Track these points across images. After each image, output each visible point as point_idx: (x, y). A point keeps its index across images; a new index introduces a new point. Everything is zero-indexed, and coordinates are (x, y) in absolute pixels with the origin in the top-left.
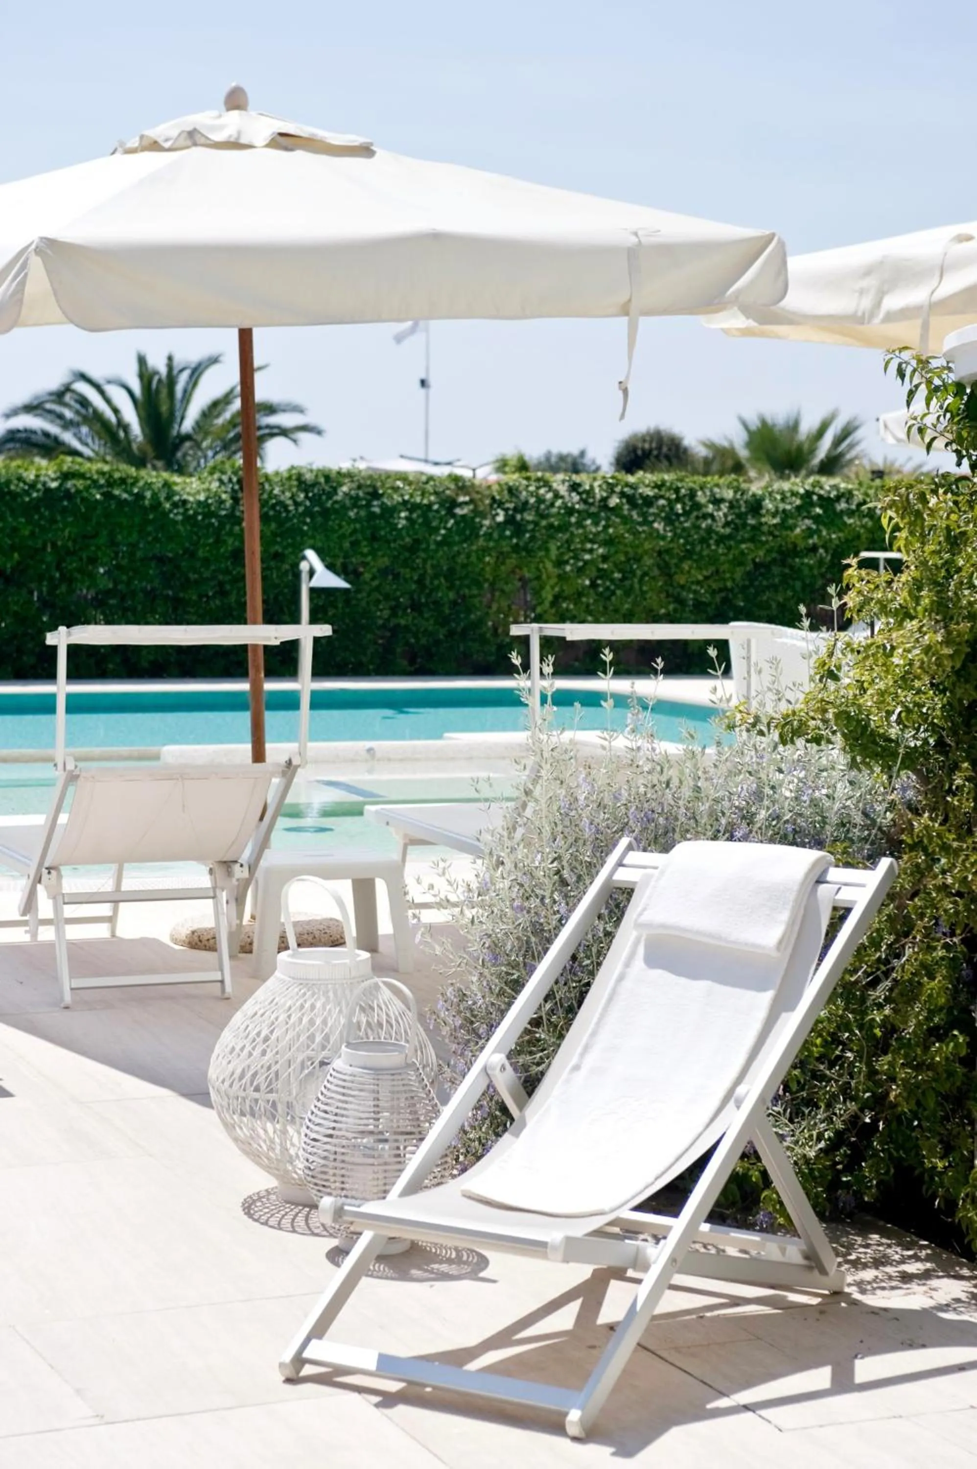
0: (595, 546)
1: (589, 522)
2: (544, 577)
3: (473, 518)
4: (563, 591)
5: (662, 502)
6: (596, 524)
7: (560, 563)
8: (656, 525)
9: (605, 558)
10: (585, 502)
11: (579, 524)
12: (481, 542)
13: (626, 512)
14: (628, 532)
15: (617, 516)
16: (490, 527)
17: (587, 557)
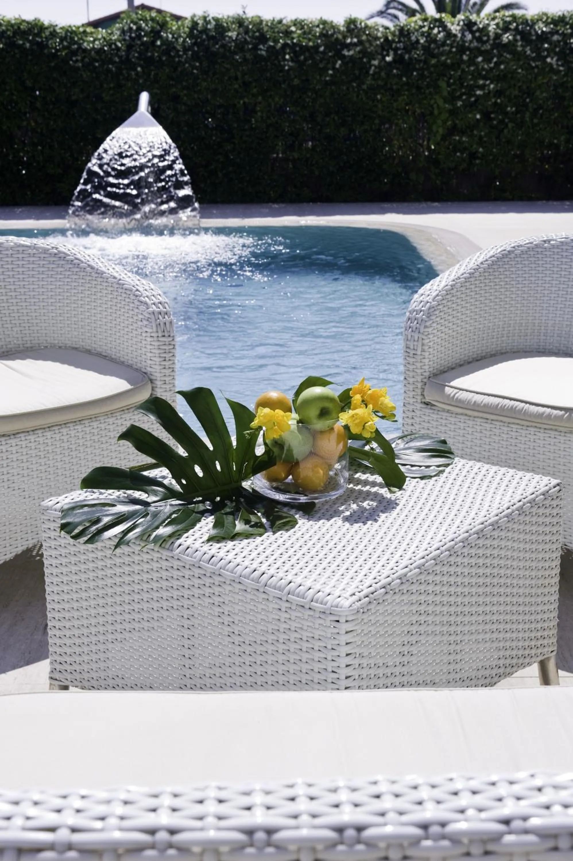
0: (488, 82)
1: (480, 59)
2: (436, 112)
3: (361, 59)
4: (455, 125)
5: (556, 38)
6: (489, 61)
7: (452, 98)
8: (549, 60)
9: (498, 93)
10: (479, 40)
11: (472, 61)
12: (369, 81)
13: (519, 49)
14: (521, 67)
15: (509, 53)
16: (379, 67)
17: (478, 92)
